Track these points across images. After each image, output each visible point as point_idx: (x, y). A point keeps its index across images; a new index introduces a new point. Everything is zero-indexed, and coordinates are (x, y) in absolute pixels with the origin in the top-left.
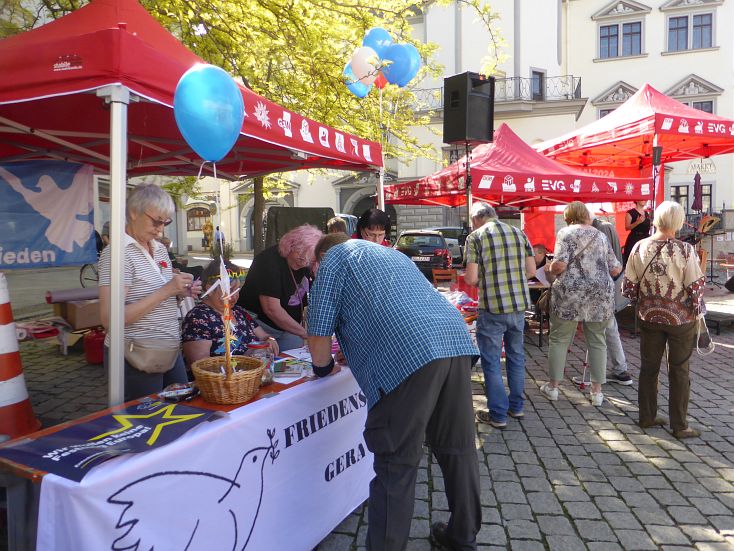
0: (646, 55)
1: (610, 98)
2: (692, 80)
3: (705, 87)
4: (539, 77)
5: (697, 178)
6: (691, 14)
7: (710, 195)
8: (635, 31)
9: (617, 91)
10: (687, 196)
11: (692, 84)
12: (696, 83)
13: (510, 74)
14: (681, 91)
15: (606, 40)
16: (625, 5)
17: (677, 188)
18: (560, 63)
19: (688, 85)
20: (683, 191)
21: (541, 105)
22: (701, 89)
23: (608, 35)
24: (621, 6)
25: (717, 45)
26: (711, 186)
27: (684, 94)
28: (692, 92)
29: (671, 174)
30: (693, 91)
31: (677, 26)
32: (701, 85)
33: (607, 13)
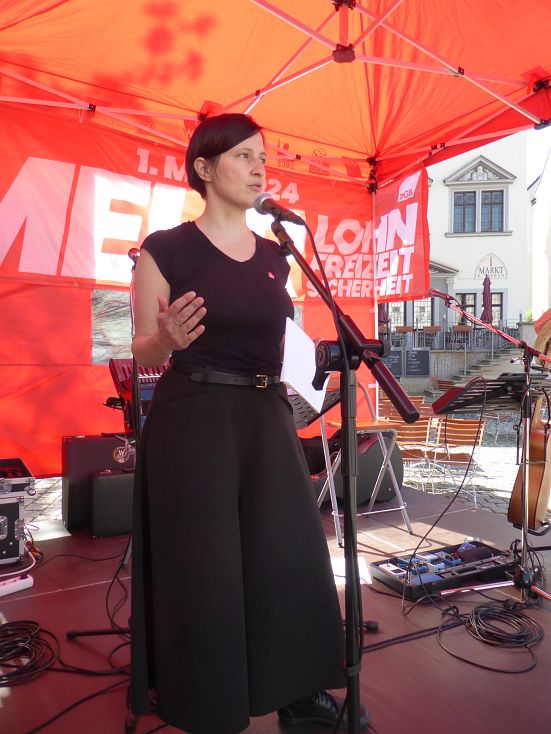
2: (481, 163)
3: (496, 173)
5: (487, 283)
7: (501, 305)
10: (474, 306)
11: (481, 168)
12: (485, 167)
14: (468, 176)
17: (463, 296)
19: (475, 169)
20: (470, 301)
22: (491, 175)
26: (501, 294)
27: (471, 179)
28: (480, 178)
29: (456, 279)
30: (481, 176)
32: (491, 170)
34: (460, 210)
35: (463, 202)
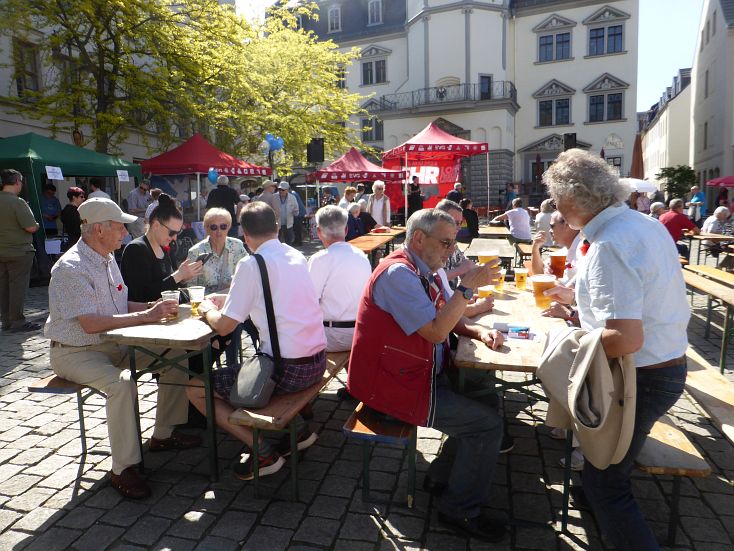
0: (573, 58)
1: (546, 92)
2: (607, 78)
3: (616, 83)
4: (486, 80)
5: (603, 153)
6: (606, 26)
7: (620, 165)
8: (565, 40)
9: (551, 87)
11: (607, 80)
12: (610, 80)
13: (463, 81)
14: (599, 86)
15: (544, 47)
16: (557, 21)
18: (504, 68)
19: (604, 81)
21: (487, 102)
22: (613, 84)
23: (544, 44)
24: (554, 21)
25: (626, 49)
26: (620, 158)
27: (600, 88)
30: (607, 86)
31: (596, 36)
32: (613, 81)
33: (544, 27)
34: (594, 107)
35: (595, 103)
